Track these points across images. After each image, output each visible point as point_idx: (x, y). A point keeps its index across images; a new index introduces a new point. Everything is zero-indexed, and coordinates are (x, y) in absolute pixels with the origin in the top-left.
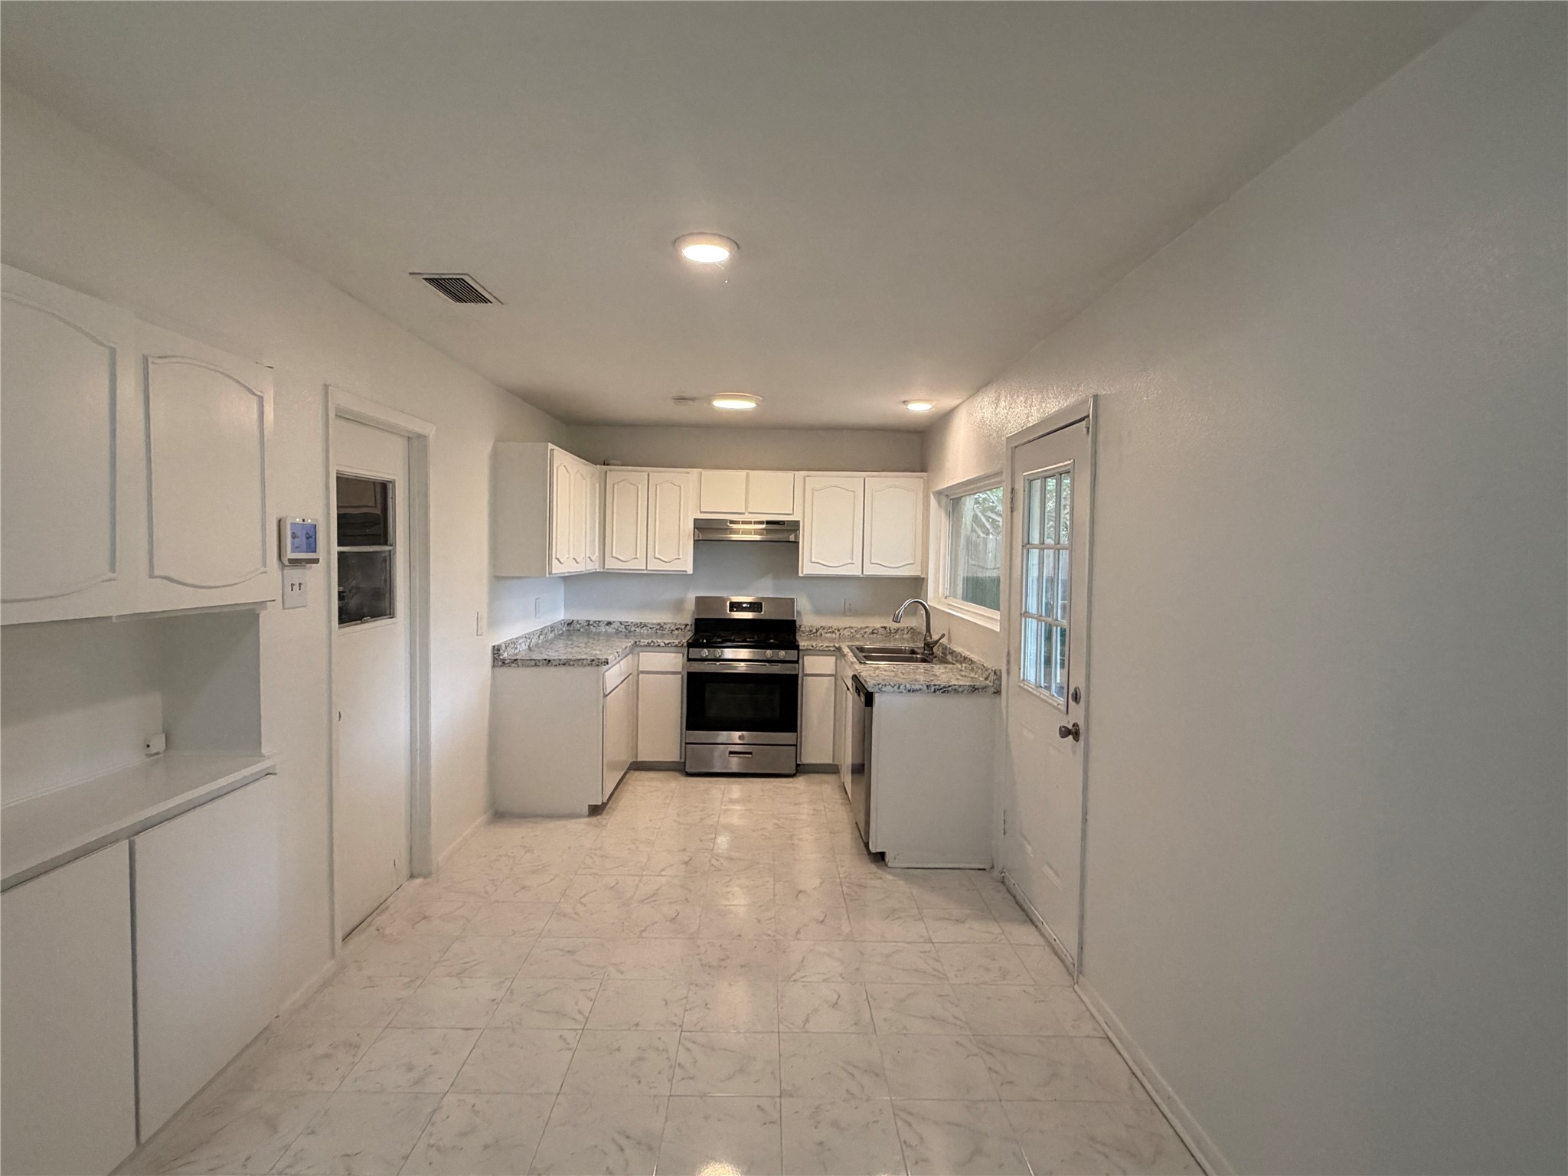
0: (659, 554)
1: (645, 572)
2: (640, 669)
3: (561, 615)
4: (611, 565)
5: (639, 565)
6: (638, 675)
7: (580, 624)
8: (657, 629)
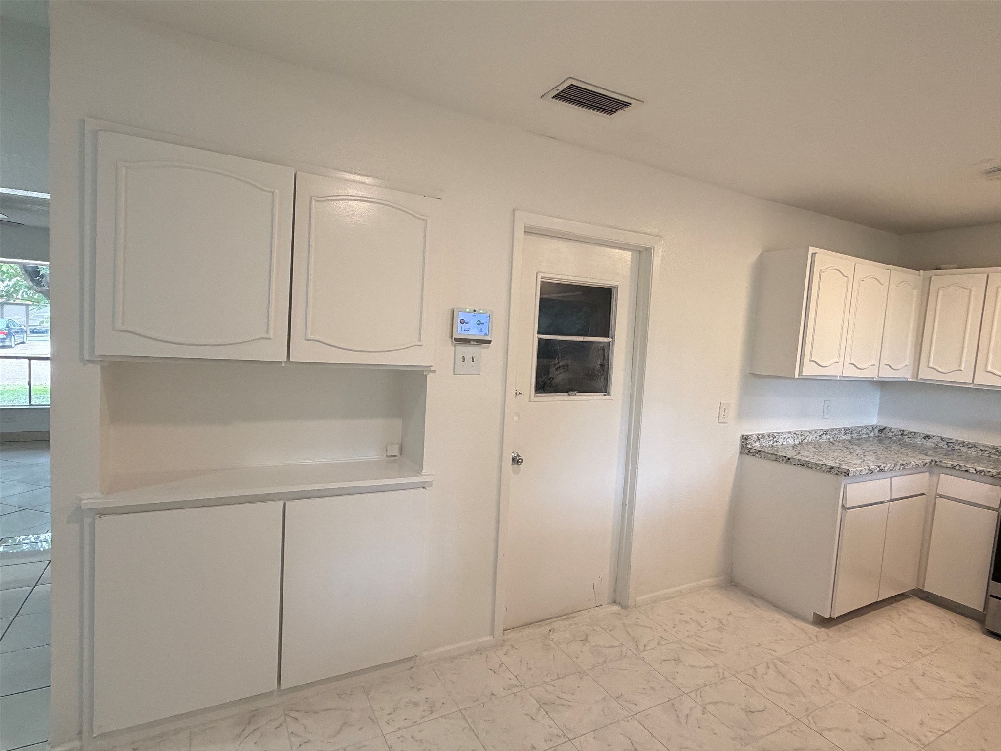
0: (992, 367)
1: (971, 386)
2: (939, 492)
3: (874, 420)
4: (925, 375)
5: (964, 377)
6: (935, 498)
7: (893, 432)
8: (991, 453)
